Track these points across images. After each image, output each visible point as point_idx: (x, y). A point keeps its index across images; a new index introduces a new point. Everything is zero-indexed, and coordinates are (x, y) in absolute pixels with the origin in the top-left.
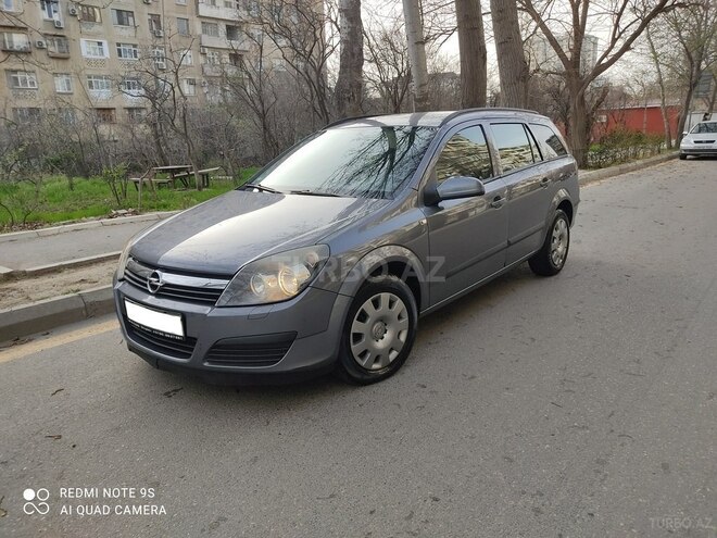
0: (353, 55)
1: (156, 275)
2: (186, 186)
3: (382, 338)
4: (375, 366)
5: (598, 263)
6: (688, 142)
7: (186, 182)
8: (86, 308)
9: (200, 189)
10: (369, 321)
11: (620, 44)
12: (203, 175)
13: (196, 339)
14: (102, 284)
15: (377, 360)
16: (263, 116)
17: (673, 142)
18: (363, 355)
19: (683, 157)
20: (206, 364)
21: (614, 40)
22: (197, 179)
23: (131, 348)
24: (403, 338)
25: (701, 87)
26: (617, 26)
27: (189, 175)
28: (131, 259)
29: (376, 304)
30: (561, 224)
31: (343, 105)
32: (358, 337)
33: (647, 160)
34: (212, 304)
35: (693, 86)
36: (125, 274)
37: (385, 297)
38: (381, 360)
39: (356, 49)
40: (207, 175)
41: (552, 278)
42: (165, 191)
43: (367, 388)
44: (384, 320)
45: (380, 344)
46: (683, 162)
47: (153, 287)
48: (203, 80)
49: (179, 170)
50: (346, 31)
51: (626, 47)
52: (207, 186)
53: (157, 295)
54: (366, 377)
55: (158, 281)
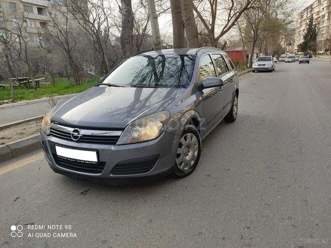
0: (129, 21)
2: (27, 87)
3: (188, 155)
4: (186, 169)
5: (248, 116)
6: (255, 65)
7: (27, 86)
8: (11, 152)
9: (36, 89)
10: (183, 147)
11: (230, 24)
12: (36, 82)
13: (105, 163)
15: (186, 166)
16: (68, 52)
18: (180, 164)
19: (254, 71)
20: (111, 175)
21: (229, 21)
22: (33, 84)
24: (196, 154)
25: (257, 43)
26: (230, 15)
27: (29, 82)
28: (53, 123)
29: (186, 139)
30: (236, 99)
31: (125, 46)
32: (179, 155)
33: (241, 73)
34: (114, 144)
35: (255, 42)
36: (51, 131)
37: (189, 135)
38: (188, 166)
39: (130, 19)
40: (38, 82)
41: (234, 123)
43: (184, 179)
44: (188, 147)
45: (188, 158)
46: (254, 73)
47: (76, 137)
48: (26, 35)
49: (23, 80)
50: (125, 10)
51: (233, 24)
52: (39, 87)
54: (183, 174)
55: (79, 134)
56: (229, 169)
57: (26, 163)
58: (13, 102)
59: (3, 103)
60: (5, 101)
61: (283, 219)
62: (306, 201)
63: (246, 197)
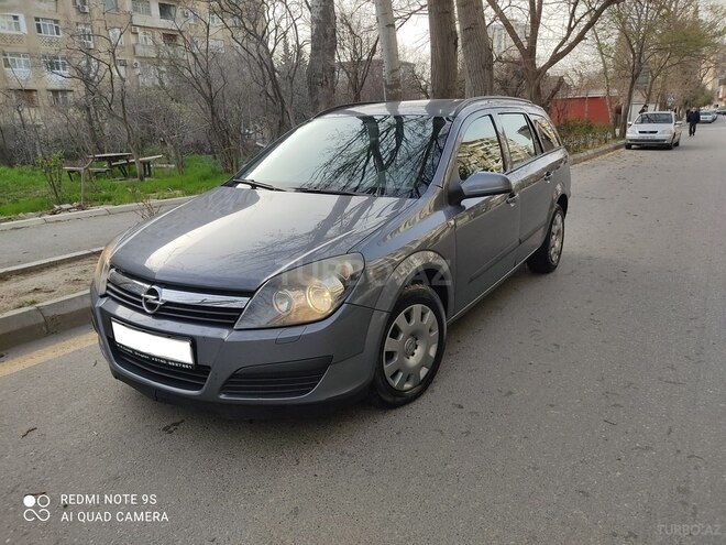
0: (326, 36)
1: (152, 292)
2: (125, 175)
3: (413, 354)
4: (407, 386)
5: (590, 258)
6: (633, 132)
7: (125, 171)
8: (46, 323)
9: (142, 179)
10: (401, 336)
11: (575, 33)
12: (144, 163)
13: (209, 367)
14: (62, 294)
15: (408, 380)
16: (210, 100)
17: (617, 131)
18: (394, 376)
19: (628, 147)
20: (223, 397)
21: (570, 29)
22: (138, 168)
23: (118, 375)
24: (432, 352)
25: (641, 79)
26: (572, 15)
27: (128, 164)
28: (113, 270)
29: (408, 317)
30: (558, 218)
31: (316, 90)
32: (390, 355)
33: (597, 150)
34: (230, 326)
35: (635, 77)
36: (108, 288)
37: (417, 308)
38: (412, 379)
39: (329, 30)
40: (148, 163)
41: (551, 275)
42: (105, 182)
43: (398, 411)
44: (415, 335)
45: (413, 361)
46: (630, 152)
47: (151, 306)
48: (135, 61)
49: (117, 158)
50: (317, 10)
51: (581, 37)
52: (150, 176)
53: (155, 316)
54: (398, 399)
55: (158, 299)
56: (510, 393)
57: (72, 349)
58: (80, 208)
59: (61, 210)
60: (64, 206)
61: (615, 535)
62: (685, 491)
63: (535, 469)
